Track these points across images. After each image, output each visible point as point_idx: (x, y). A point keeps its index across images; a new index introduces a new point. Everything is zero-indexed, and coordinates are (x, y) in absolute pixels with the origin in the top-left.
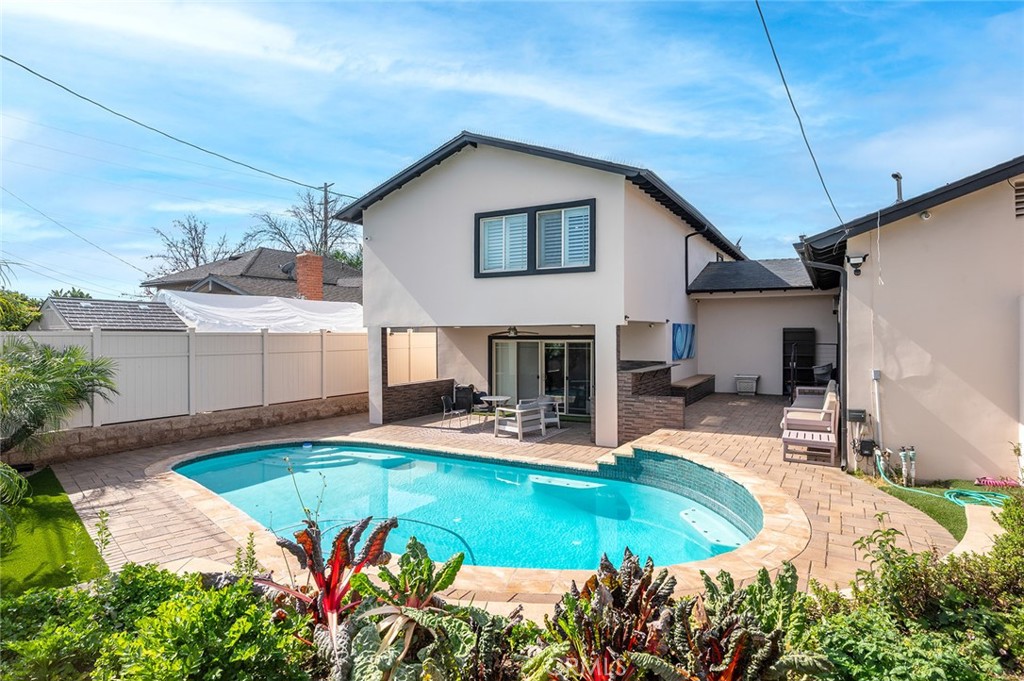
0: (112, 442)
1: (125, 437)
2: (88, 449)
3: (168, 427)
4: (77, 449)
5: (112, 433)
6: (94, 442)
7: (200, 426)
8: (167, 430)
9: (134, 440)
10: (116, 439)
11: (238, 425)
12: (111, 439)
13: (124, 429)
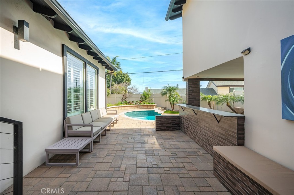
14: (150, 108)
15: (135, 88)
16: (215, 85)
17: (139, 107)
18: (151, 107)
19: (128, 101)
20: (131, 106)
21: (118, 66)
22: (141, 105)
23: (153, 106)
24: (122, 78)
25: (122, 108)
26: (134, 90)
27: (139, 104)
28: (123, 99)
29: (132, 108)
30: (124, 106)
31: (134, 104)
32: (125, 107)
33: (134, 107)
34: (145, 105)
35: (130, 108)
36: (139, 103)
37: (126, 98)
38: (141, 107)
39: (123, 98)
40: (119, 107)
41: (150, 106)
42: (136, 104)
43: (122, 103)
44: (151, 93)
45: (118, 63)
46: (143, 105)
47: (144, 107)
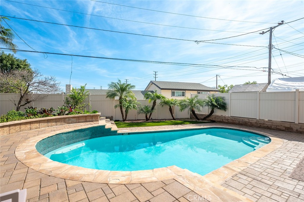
0: (232, 121)
1: (235, 120)
2: (226, 121)
3: (248, 121)
4: (224, 120)
5: (232, 119)
6: (228, 120)
7: (260, 123)
8: (247, 122)
9: (238, 122)
10: (233, 120)
11: (278, 127)
12: (232, 120)
13: (235, 118)
14: (90, 120)
15: (52, 83)
16: (160, 88)
17: (67, 120)
18: (94, 119)
19: (38, 109)
20: (48, 121)
21: (6, 37)
22: (72, 116)
23: (97, 116)
24: (15, 66)
25: (23, 127)
26: (51, 87)
27: (67, 114)
28: (19, 103)
29: (50, 124)
30: (29, 120)
31: (54, 115)
32: (30, 123)
33: (56, 122)
34: (80, 115)
35: (46, 124)
36: (67, 112)
37: (28, 102)
38: (73, 119)
39: (20, 101)
40: (9, 126)
41: (90, 116)
42: (59, 114)
43: (20, 115)
44: (87, 94)
45: (6, 30)
46: (76, 115)
47: (78, 120)
